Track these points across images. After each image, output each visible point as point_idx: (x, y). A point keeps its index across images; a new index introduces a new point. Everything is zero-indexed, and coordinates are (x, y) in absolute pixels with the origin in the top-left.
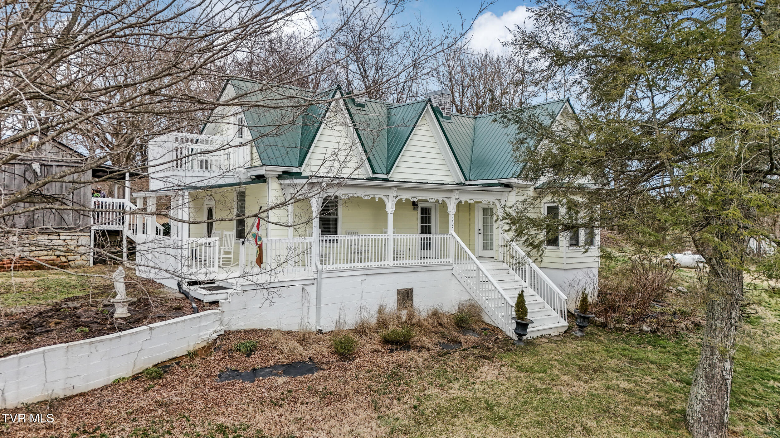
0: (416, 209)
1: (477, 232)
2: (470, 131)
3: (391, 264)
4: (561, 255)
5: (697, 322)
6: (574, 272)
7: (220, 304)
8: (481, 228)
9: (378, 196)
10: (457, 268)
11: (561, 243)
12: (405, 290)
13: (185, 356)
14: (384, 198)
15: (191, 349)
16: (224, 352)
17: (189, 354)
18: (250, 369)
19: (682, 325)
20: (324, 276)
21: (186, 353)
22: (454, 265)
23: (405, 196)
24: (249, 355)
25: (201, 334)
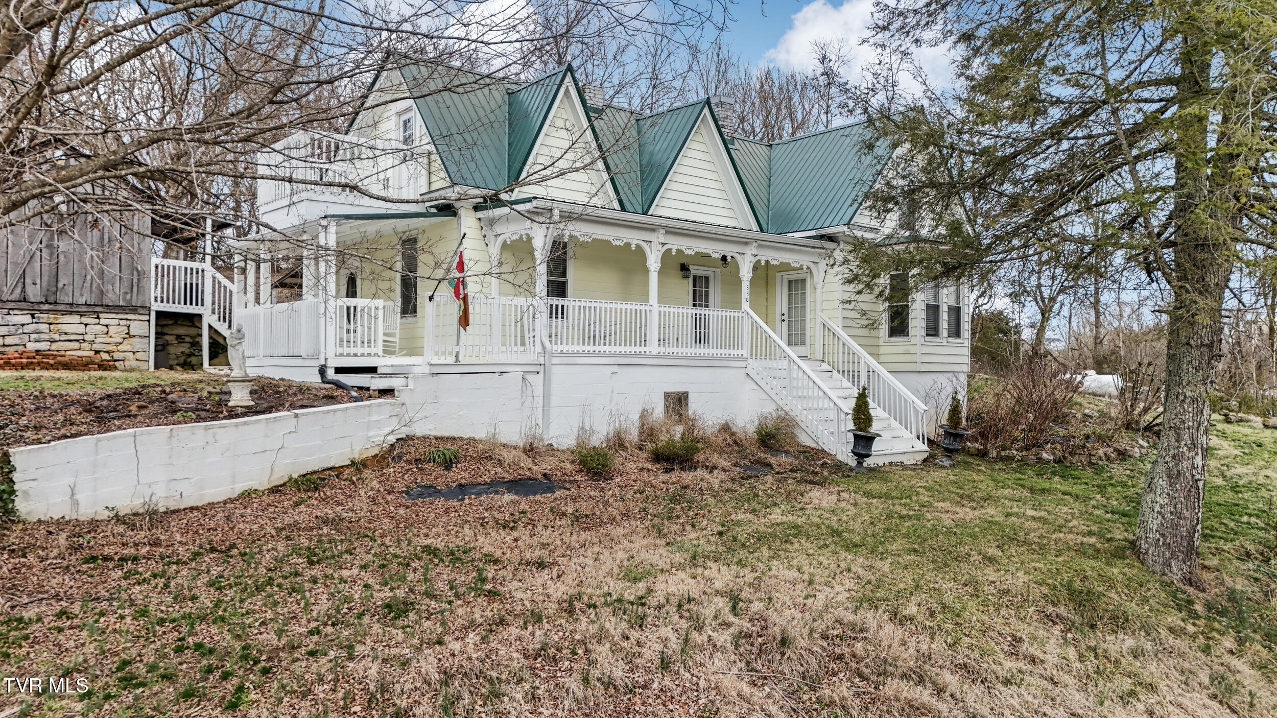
0: (686, 277)
1: (778, 317)
2: (764, 164)
3: (655, 352)
4: (912, 349)
5: (1122, 448)
6: (934, 376)
7: (396, 393)
8: (785, 311)
9: (635, 242)
10: (754, 365)
11: (912, 332)
12: (677, 394)
13: (347, 466)
14: (644, 245)
15: (357, 457)
16: (409, 462)
17: (353, 463)
18: (454, 485)
19: (1101, 452)
20: (555, 360)
21: (348, 462)
22: (750, 361)
23: (677, 244)
24: (448, 468)
25: (370, 434)
